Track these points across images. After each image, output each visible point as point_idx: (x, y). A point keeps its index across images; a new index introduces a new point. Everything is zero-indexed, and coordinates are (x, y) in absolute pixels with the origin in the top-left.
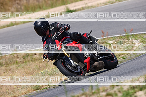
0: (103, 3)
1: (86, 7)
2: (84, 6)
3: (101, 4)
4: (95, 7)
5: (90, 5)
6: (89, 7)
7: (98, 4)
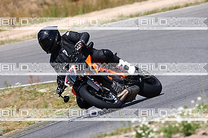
0: (31, 36)
1: (6, 41)
2: (4, 39)
3: (28, 36)
4: (20, 41)
5: (12, 37)
6: (11, 40)
7: (24, 37)
